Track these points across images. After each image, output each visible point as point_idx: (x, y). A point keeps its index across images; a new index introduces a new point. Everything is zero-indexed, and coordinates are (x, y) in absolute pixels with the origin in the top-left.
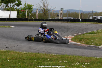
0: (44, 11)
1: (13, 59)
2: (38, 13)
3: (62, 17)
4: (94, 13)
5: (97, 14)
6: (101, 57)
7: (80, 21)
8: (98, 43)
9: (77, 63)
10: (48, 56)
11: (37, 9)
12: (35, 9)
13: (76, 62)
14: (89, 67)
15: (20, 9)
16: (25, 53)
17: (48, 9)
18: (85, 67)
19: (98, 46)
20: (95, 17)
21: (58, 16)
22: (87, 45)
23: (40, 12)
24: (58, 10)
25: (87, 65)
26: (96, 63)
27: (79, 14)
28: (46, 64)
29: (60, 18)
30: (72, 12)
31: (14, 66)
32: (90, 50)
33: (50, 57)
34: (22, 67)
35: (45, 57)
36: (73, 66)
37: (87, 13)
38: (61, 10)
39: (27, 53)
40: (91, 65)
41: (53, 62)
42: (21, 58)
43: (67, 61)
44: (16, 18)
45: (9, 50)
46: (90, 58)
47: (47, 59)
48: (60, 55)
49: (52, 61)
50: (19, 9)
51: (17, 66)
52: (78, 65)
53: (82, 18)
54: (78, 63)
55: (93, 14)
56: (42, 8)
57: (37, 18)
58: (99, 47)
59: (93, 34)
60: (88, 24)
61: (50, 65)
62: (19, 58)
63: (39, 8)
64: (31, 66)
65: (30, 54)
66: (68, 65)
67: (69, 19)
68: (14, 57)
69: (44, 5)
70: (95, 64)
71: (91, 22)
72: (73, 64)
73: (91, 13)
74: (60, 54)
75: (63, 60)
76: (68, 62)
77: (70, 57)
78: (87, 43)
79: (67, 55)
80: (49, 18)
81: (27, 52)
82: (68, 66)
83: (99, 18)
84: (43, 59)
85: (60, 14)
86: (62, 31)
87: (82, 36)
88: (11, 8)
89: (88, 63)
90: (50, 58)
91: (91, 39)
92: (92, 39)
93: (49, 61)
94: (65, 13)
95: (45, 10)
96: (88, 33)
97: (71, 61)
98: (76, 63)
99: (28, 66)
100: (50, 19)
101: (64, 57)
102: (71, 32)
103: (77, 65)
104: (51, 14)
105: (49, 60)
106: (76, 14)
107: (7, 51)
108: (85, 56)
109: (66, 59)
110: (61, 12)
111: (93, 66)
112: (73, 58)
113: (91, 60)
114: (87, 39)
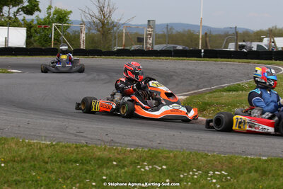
0: (102, 27)
1: (15, 161)
2: (86, 34)
3: (152, 43)
4: (240, 31)
5: (248, 37)
6: (260, 155)
7: (202, 54)
9: (193, 171)
11: (83, 23)
13: (191, 169)
14: (227, 183)
15: (35, 22)
17: (113, 22)
18: (215, 184)
20: (244, 43)
21: (140, 40)
25: (220, 178)
26: (245, 172)
27: (199, 35)
29: (146, 47)
30: (180, 30)
32: (228, 137)
33: (119, 157)
36: (181, 180)
37: (221, 33)
38: (149, 26)
39: (53, 145)
40: (231, 178)
41: (126, 169)
42: (36, 159)
43: (164, 167)
44: (24, 47)
46: (230, 158)
48: (146, 150)
49: (123, 167)
50: (33, 21)
52: (195, 177)
53: (207, 46)
54: (196, 172)
55: (237, 35)
56: (95, 20)
57: (83, 47)
59: (236, 91)
60: (225, 64)
62: (34, 158)
63: (88, 19)
65: (62, 147)
67: (172, 49)
68: (20, 156)
69: (101, 10)
70: (243, 174)
71: (231, 58)
72: (182, 176)
73: (230, 33)
74: (146, 147)
75: (155, 164)
76: (168, 169)
77: (175, 156)
79: (166, 149)
80: (115, 46)
81: (54, 141)
82: (168, 180)
83: (254, 46)
84: (97, 160)
85: (147, 35)
87: (207, 96)
88: (10, 18)
89: (223, 172)
90: (117, 158)
91: (233, 105)
92: (235, 106)
93: (117, 165)
94: (161, 33)
95: (103, 23)
96: (223, 87)
97: (175, 167)
98: (191, 173)
100: (118, 50)
101: (155, 156)
103: (193, 179)
104: (120, 36)
105: (115, 163)
106: (190, 36)
108: (214, 152)
109: (163, 160)
110: (150, 29)
111: (237, 181)
112: (182, 157)
113: (231, 163)
114: (222, 104)
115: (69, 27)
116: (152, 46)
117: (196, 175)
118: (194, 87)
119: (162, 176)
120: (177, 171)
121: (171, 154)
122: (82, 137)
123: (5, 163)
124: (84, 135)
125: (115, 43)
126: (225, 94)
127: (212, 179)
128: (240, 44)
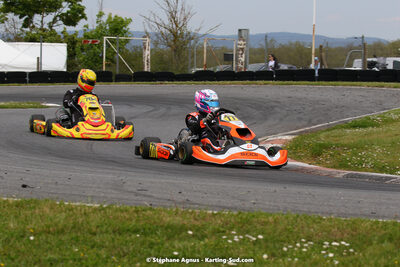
0: (174, 41)
1: (49, 232)
2: (151, 50)
3: (245, 61)
4: (369, 43)
5: (382, 49)
6: (396, 217)
8: (385, 161)
9: (301, 242)
10: (188, 216)
11: (147, 35)
12: (137, 34)
13: (298, 239)
14: (349, 258)
15: (81, 36)
16: (95, 209)
17: (189, 33)
18: (332, 259)
19: (384, 175)
20: (375, 60)
21: (228, 58)
22: (343, 173)
23: (156, 44)
24: (228, 37)
25: (339, 251)
26: (375, 242)
27: (311, 49)
28: (179, 250)
29: (237, 68)
30: (284, 42)
31: (56, 261)
32: (352, 193)
33: (197, 223)
34: (84, 261)
35: (178, 220)
36: (284, 255)
37: (343, 46)
38: (240, 37)
39: (103, 209)
40: (355, 251)
41: (207, 240)
42: (79, 229)
43: (260, 237)
44: (65, 70)
45: (35, 198)
46: (354, 223)
47: (183, 229)
48: (235, 213)
49: (203, 237)
50: (76, 33)
51: (68, 260)
52: (304, 250)
53: (322, 64)
54: (306, 243)
55: (364, 48)
56: (163, 30)
57: (147, 69)
58: (391, 178)
59: (364, 127)
60: (348, 89)
61: (194, 251)
63: (154, 29)
64: (120, 257)
65: (116, 210)
66: (266, 252)
68: (56, 225)
69: (173, 17)
70: (371, 244)
71: (357, 80)
72: (285, 249)
73: (356, 45)
74: (236, 209)
75: (248, 232)
76: (266, 240)
77: (275, 222)
78: (343, 165)
79: (263, 211)
80: (192, 67)
81: (105, 203)
82: (265, 256)
83: (390, 63)
84: (166, 229)
85: (238, 50)
86: (244, 118)
87: (322, 136)
88: (44, 30)
89: (343, 243)
90: (194, 226)
91: (359, 147)
92: (363, 148)
93: (193, 236)
94: (257, 47)
95: (175, 35)
96: (346, 122)
97: (276, 237)
98: (298, 245)
99: (108, 257)
100: (197, 72)
101: (248, 222)
103: (301, 252)
104: (200, 53)
105: (190, 232)
106: (300, 51)
107: (28, 203)
108: (331, 214)
109: (259, 227)
110: (242, 42)
111: (364, 255)
112: (286, 222)
113: (355, 230)
114: (343, 146)
115: (127, 41)
116: (245, 68)
117: (306, 248)
118: (305, 123)
119: (257, 249)
120: (278, 241)
121: (271, 219)
122: (145, 196)
123: (34, 235)
124: (148, 193)
125: (193, 63)
126: (348, 131)
127: (327, 253)
128: (370, 60)
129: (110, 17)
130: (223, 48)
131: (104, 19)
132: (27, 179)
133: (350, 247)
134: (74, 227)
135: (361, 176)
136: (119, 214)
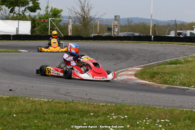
0: (83, 21)
1: (23, 113)
2: (72, 25)
3: (118, 31)
4: (178, 23)
5: (184, 26)
6: (192, 108)
7: (152, 39)
8: (185, 81)
9: (146, 120)
10: (91, 106)
11: (70, 18)
12: (66, 17)
13: (144, 118)
14: (169, 128)
15: (37, 17)
16: (45, 102)
17: (91, 17)
18: (161, 128)
19: (186, 87)
20: (181, 31)
21: (109, 29)
22: (165, 86)
23: (74, 22)
24: (110, 19)
25: (164, 124)
26: (182, 120)
27: (150, 26)
28: (86, 122)
29: (114, 34)
30: (137, 22)
31: (26, 127)
32: (170, 96)
33: (95, 109)
34: (40, 127)
35: (85, 108)
36: (137, 126)
37: (165, 24)
38: (116, 20)
39: (49, 102)
40: (172, 124)
41: (100, 118)
42: (38, 111)
43: (126, 117)
44: (30, 34)
45: (16, 96)
46: (171, 111)
47: (88, 112)
48: (114, 105)
49: (98, 116)
50: (35, 16)
51: (32, 127)
53: (155, 33)
54: (148, 120)
55: (176, 26)
56: (78, 15)
57: (70, 34)
58: (188, 89)
59: (176, 64)
60: (168, 46)
62: (36, 110)
63: (74, 15)
64: (57, 125)
65: (56, 103)
66: (129, 124)
67: (131, 36)
68: (26, 109)
69: (83, 9)
70: (180, 121)
71: (172, 41)
72: (138, 123)
73: (172, 24)
74: (114, 103)
75: (120, 114)
76: (128, 118)
77: (133, 109)
78: (165, 82)
79: (127, 104)
80: (92, 33)
81: (50, 99)
82: (128, 126)
83: (188, 33)
84: (80, 112)
85: (114, 26)
86: (117, 59)
87: (155, 68)
88: (20, 15)
89: (166, 120)
90: (94, 111)
91: (173, 74)
92: (175, 75)
93: (93, 115)
94: (124, 24)
95: (84, 18)
96: (167, 62)
97: (133, 117)
98: (144, 121)
99: (51, 125)
100: (94, 36)
101: (120, 109)
102: (135, 60)
103: (146, 125)
104: (96, 27)
105: (92, 114)
106: (144, 26)
107: (13, 98)
108: (160, 106)
109: (125, 112)
110: (116, 22)
111: (176, 126)
112: (138, 110)
113: (172, 114)
114: (166, 73)
115: (60, 21)
116: (118, 34)
117: (148, 122)
118: (147, 62)
119: (124, 122)
120: (134, 119)
121: (131, 108)
122: (69, 96)
123: (16, 114)
124: (71, 95)
125: (92, 31)
126: (168, 66)
127: (159, 125)
128: (178, 31)
129: (52, 9)
130: (107, 25)
131: (49, 10)
132: (12, 87)
133: (170, 122)
134: (35, 111)
135: (174, 88)
136: (57, 104)
